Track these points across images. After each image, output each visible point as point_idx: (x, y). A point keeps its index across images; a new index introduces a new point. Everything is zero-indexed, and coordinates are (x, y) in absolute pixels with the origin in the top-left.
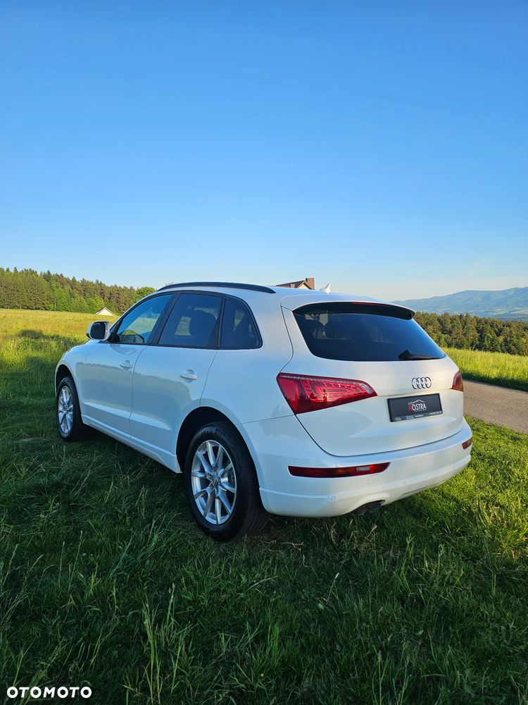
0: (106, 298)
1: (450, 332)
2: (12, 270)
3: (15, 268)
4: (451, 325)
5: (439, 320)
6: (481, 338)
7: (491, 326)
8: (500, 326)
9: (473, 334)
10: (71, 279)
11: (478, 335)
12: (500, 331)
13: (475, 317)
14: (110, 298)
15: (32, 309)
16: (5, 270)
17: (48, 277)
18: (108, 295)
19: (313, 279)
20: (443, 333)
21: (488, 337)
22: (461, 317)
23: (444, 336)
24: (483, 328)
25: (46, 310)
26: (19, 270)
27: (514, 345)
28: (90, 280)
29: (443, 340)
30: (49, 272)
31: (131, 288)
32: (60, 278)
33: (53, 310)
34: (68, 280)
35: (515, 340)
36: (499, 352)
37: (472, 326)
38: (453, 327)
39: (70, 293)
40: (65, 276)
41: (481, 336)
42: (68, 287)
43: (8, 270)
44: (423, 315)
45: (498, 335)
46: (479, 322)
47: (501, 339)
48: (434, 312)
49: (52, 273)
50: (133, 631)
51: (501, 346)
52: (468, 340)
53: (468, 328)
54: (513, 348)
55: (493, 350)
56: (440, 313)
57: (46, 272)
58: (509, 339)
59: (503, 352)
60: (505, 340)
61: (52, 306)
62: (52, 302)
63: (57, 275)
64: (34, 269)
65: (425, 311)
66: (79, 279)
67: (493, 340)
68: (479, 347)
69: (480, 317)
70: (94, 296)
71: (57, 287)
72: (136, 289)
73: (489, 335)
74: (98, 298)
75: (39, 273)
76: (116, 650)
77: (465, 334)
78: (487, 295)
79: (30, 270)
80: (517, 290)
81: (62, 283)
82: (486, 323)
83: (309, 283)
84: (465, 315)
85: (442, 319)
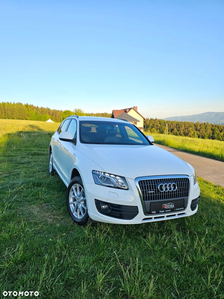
0: (51, 115)
1: (199, 131)
2: (12, 103)
3: (14, 102)
4: (199, 127)
5: (195, 125)
6: (213, 133)
7: (218, 128)
9: (209, 131)
10: (36, 107)
11: (212, 132)
12: (222, 130)
13: (211, 124)
14: (52, 115)
15: (21, 119)
16: (10, 103)
17: (27, 106)
18: (52, 114)
19: (137, 107)
20: (196, 131)
21: (216, 133)
22: (204, 124)
23: (196, 132)
24: (214, 129)
25: (26, 120)
28: (44, 107)
29: (196, 134)
30: (27, 104)
31: (61, 111)
33: (29, 120)
34: (35, 107)
37: (209, 128)
38: (200, 128)
39: (36, 113)
40: (34, 105)
41: (213, 132)
42: (35, 110)
43: (11, 103)
44: (188, 123)
45: (221, 132)
46: (212, 126)
48: (192, 121)
49: (29, 104)
51: (222, 137)
52: (207, 134)
53: (208, 129)
56: (195, 122)
57: (26, 104)
61: (28, 118)
62: (29, 116)
63: (31, 105)
65: (188, 121)
66: (40, 107)
68: (213, 138)
69: (213, 124)
70: (46, 114)
71: (31, 110)
72: (63, 111)
73: (217, 132)
74: (47, 114)
75: (23, 104)
77: (206, 131)
78: (217, 114)
79: (20, 103)
81: (33, 109)
82: (216, 126)
83: (135, 109)
84: (206, 123)
85: (196, 125)
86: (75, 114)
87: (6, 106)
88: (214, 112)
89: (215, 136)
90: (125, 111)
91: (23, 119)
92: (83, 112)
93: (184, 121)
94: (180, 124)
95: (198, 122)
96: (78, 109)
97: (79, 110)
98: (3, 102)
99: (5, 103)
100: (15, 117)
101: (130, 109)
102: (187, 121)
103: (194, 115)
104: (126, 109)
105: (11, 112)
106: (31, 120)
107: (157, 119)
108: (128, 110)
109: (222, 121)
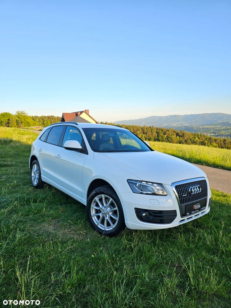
1: (146, 134)
4: (146, 131)
6: (158, 136)
7: (162, 131)
8: (165, 131)
9: (155, 134)
11: (157, 134)
12: (165, 133)
13: (156, 127)
19: (88, 110)
20: (143, 134)
21: (161, 135)
22: (150, 127)
24: (159, 132)
27: (170, 138)
29: (143, 137)
35: (171, 136)
36: (165, 142)
37: (155, 131)
38: (147, 131)
41: (158, 135)
44: (136, 127)
45: (164, 135)
46: (157, 129)
47: (165, 136)
48: (139, 125)
50: (11, 278)
51: (165, 139)
52: (153, 137)
53: (153, 132)
54: (170, 140)
55: (163, 141)
56: (142, 126)
58: (168, 136)
59: (166, 142)
60: (167, 137)
67: (162, 137)
68: (158, 140)
69: (157, 127)
73: (161, 134)
76: (4, 287)
77: (152, 134)
78: (160, 118)
80: (171, 116)
82: (160, 130)
83: (87, 112)
84: (152, 126)
85: (143, 128)
86: (18, 117)
88: (157, 116)
89: (160, 138)
90: (77, 114)
92: (28, 115)
93: (132, 125)
94: (129, 128)
95: (145, 126)
96: (21, 111)
97: (22, 113)
101: (81, 112)
102: (135, 125)
103: (141, 119)
104: (78, 112)
107: (107, 122)
108: (79, 113)
109: (165, 124)
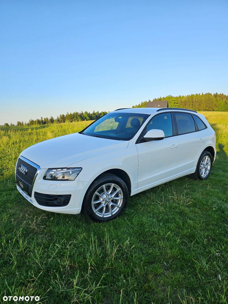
2: (201, 94)
3: (203, 93)
15: (208, 111)
16: (198, 94)
17: (216, 95)
25: (213, 111)
26: (204, 94)
30: (217, 93)
32: (222, 96)
33: (216, 111)
34: (225, 96)
39: (226, 102)
40: (224, 94)
42: (225, 100)
43: (199, 94)
57: (215, 93)
61: (216, 109)
62: (217, 107)
63: (221, 94)
64: (210, 93)
71: (220, 100)
75: (212, 94)
79: (209, 93)
81: (222, 98)
87: (194, 99)
91: (209, 110)
98: (192, 95)
99: (194, 95)
100: (202, 109)
105: (199, 104)
106: (219, 111)
